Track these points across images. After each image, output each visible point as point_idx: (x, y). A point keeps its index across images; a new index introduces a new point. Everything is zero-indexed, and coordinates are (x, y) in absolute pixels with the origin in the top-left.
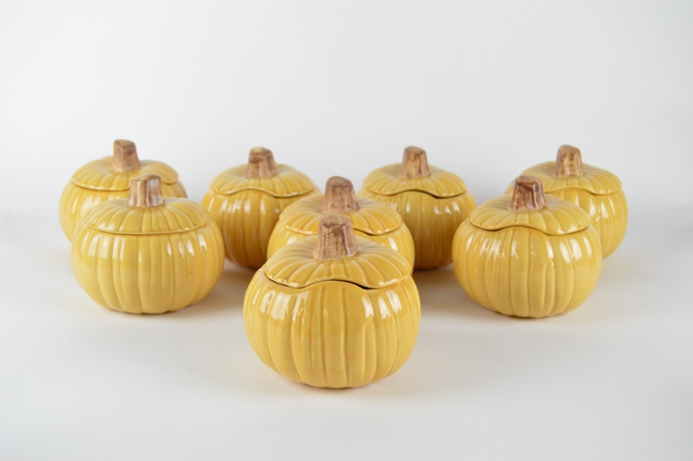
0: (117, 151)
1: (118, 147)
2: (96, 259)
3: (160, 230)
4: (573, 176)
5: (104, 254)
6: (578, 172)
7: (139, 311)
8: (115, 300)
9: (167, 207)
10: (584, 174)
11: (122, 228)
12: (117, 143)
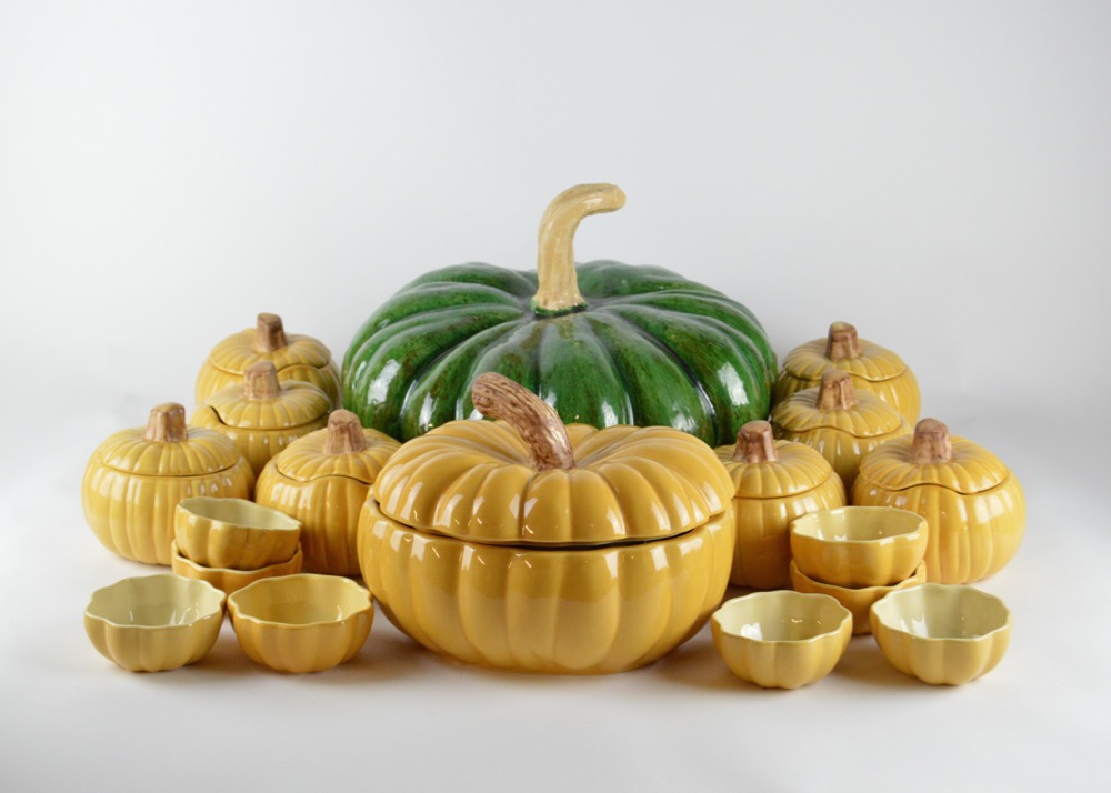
0: (261, 328)
1: (262, 323)
2: (108, 500)
3: (179, 471)
4: (847, 357)
5: (117, 495)
6: (854, 354)
7: (153, 562)
8: (127, 547)
9: (190, 444)
10: (860, 356)
11: (137, 467)
12: (261, 318)
